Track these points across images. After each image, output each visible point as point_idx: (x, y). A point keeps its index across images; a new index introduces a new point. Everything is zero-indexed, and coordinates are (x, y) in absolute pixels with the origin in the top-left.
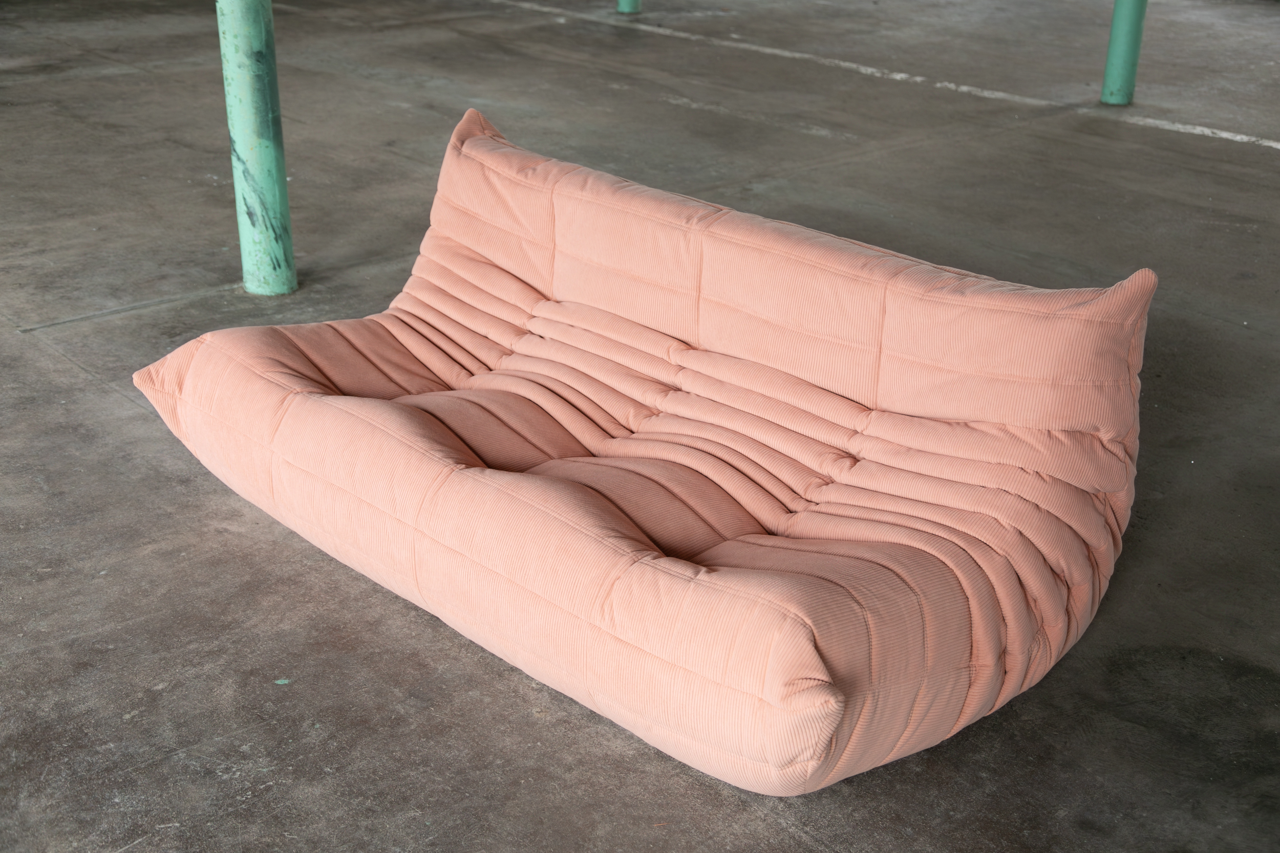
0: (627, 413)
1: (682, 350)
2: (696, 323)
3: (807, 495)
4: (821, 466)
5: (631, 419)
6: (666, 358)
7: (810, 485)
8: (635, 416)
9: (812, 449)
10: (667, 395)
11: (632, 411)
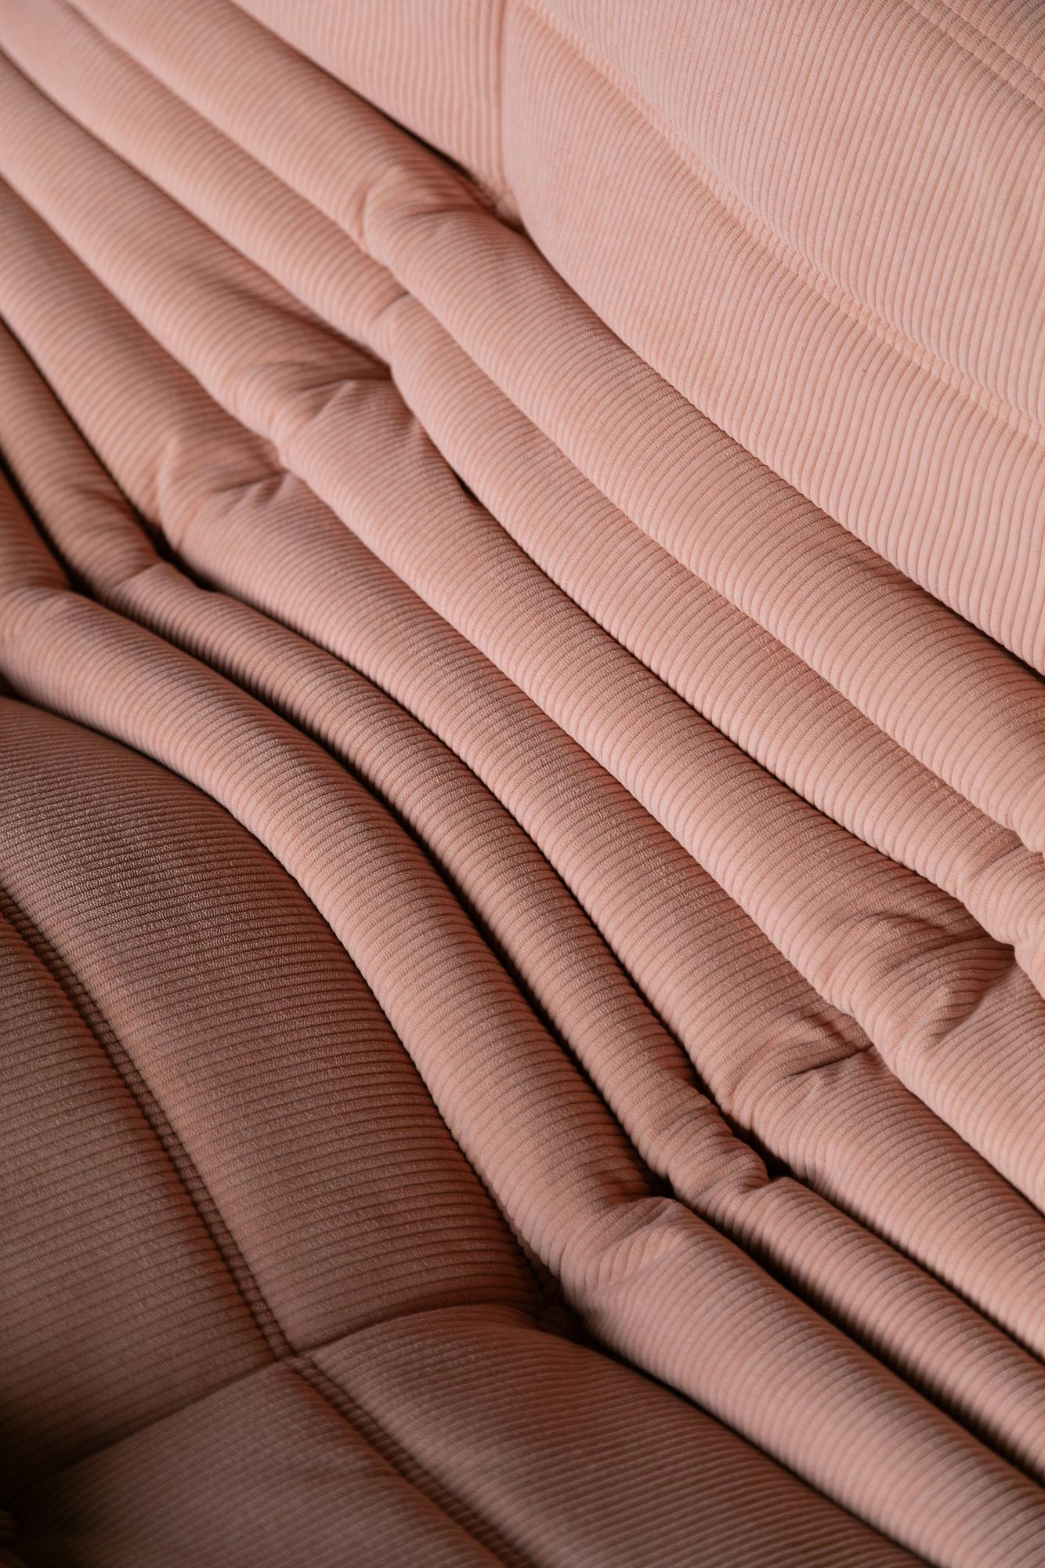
0: (151, 453)
1: (418, 213)
2: (493, 95)
3: (739, 1095)
4: (828, 967)
5: (163, 480)
6: (346, 224)
7: (761, 1050)
8: (180, 476)
9: (804, 881)
10: (316, 409)
11: (170, 447)
